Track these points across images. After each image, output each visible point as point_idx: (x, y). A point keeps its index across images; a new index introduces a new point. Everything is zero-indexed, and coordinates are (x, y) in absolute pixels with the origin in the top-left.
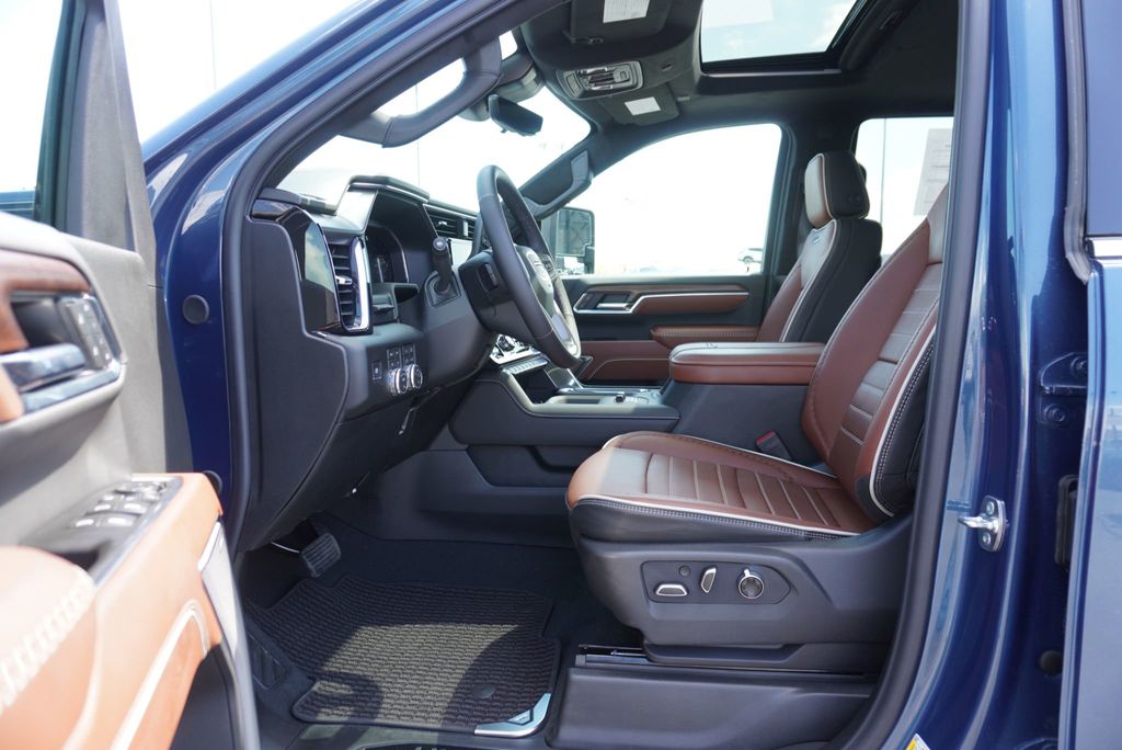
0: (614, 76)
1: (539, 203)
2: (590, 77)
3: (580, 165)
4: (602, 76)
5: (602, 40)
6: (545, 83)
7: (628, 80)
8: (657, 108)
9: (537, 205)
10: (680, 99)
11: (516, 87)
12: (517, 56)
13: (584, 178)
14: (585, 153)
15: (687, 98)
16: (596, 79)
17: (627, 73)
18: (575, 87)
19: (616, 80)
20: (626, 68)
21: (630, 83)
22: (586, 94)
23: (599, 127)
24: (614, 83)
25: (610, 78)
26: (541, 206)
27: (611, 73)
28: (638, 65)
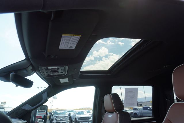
0: (59, 71)
1: (31, 106)
2: (51, 70)
3: (45, 95)
4: (55, 70)
5: (57, 57)
6: (35, 72)
7: (63, 72)
8: (68, 81)
9: (31, 107)
10: (74, 79)
11: (25, 71)
12: (25, 61)
13: (46, 99)
14: (47, 92)
15: (76, 79)
16: (53, 71)
17: (63, 70)
18: (45, 73)
19: (59, 72)
20: (63, 68)
21: (63, 73)
22: (49, 76)
23: (51, 85)
24: (58, 73)
25: (57, 71)
26: (32, 107)
27: (58, 69)
28: (67, 67)
